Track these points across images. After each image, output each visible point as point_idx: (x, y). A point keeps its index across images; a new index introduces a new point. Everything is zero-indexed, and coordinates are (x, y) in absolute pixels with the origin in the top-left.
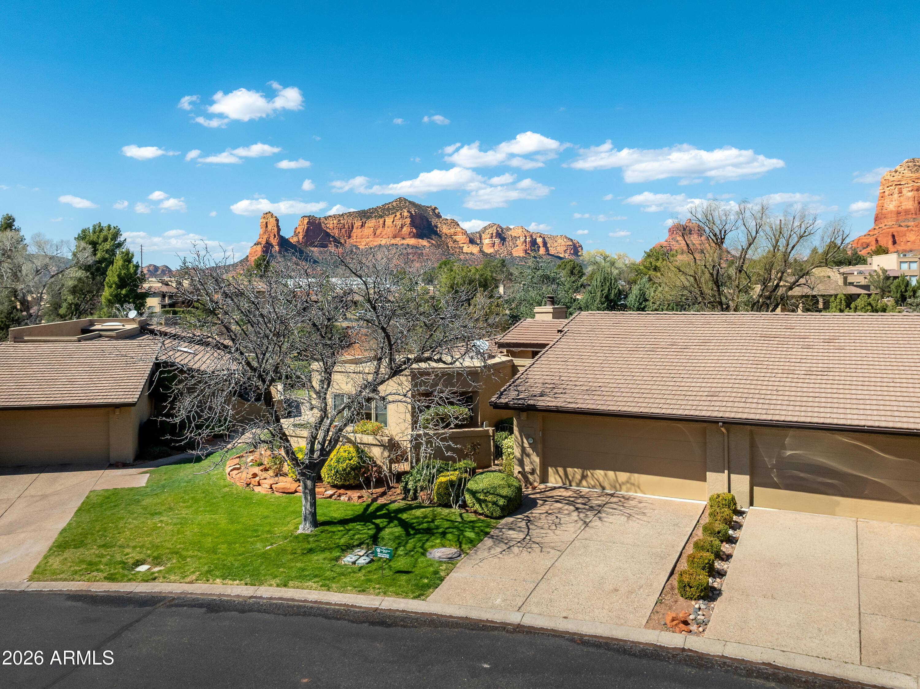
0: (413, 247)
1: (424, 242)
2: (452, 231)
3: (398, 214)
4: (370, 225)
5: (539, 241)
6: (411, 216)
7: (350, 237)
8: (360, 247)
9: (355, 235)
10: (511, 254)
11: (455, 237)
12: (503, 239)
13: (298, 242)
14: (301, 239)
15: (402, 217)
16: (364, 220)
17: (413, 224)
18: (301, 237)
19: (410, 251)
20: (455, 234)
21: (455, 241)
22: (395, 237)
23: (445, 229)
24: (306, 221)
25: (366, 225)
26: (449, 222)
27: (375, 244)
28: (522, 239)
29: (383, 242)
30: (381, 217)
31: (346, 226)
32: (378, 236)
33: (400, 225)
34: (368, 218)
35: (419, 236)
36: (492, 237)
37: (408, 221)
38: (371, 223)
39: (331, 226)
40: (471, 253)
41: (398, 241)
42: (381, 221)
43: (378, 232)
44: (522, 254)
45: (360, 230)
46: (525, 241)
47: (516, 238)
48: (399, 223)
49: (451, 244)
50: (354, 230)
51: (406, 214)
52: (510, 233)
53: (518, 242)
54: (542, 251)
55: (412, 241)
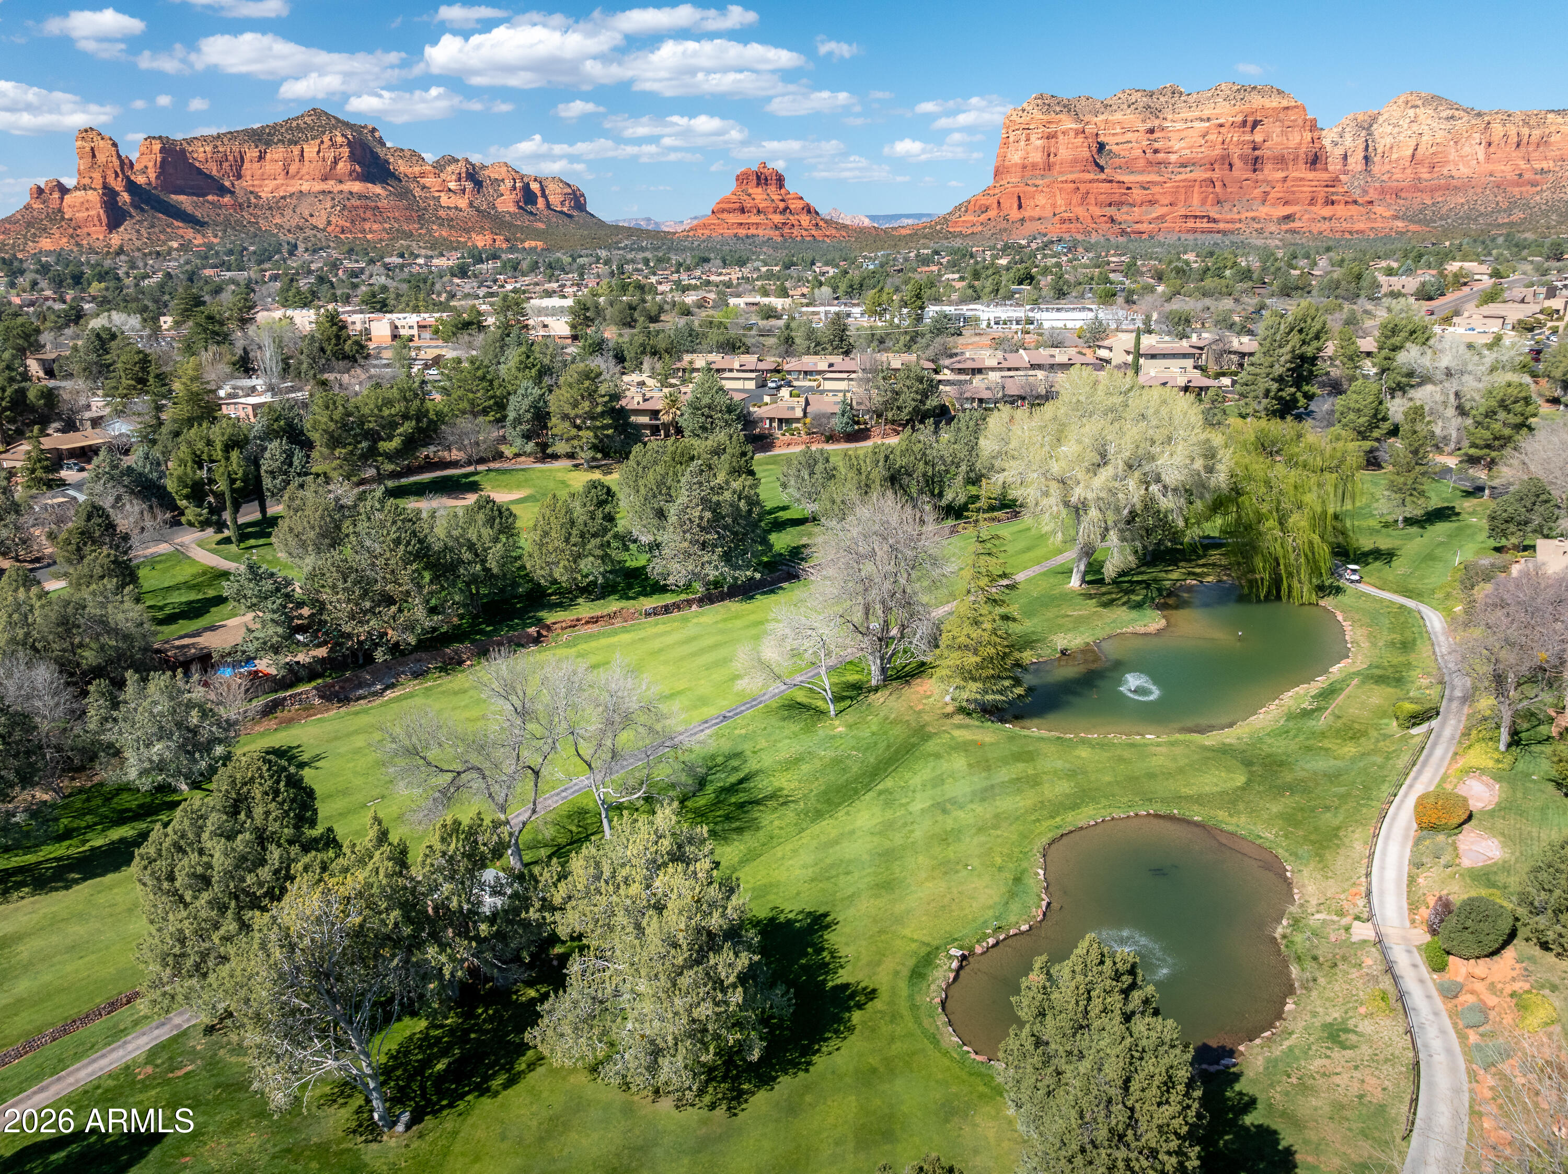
0: (360, 197)
1: (378, 189)
2: (417, 169)
3: (326, 139)
4: (276, 156)
5: (535, 186)
6: (349, 144)
7: (239, 177)
8: (263, 195)
9: (249, 173)
10: (494, 207)
11: (422, 181)
12: (478, 184)
13: (150, 184)
14: (153, 180)
15: (333, 144)
16: (263, 148)
17: (353, 157)
18: (152, 176)
19: (355, 202)
20: (423, 175)
21: (424, 187)
22: (325, 179)
23: (402, 167)
24: (157, 146)
25: (268, 156)
26: (408, 154)
27: (291, 189)
28: (509, 183)
29: (305, 187)
30: (296, 143)
31: (231, 158)
32: (293, 177)
33: (331, 159)
34: (268, 144)
35: (367, 177)
36: (459, 180)
37: (346, 151)
38: (276, 153)
39: (200, 154)
40: (456, 208)
41: (330, 185)
42: (296, 150)
43: (293, 169)
44: (512, 209)
45: (256, 165)
46: (514, 188)
47: (497, 182)
48: (330, 155)
49: (417, 192)
50: (247, 165)
51: (339, 139)
52: (486, 173)
53: (502, 188)
54: (541, 202)
55: (357, 187)
